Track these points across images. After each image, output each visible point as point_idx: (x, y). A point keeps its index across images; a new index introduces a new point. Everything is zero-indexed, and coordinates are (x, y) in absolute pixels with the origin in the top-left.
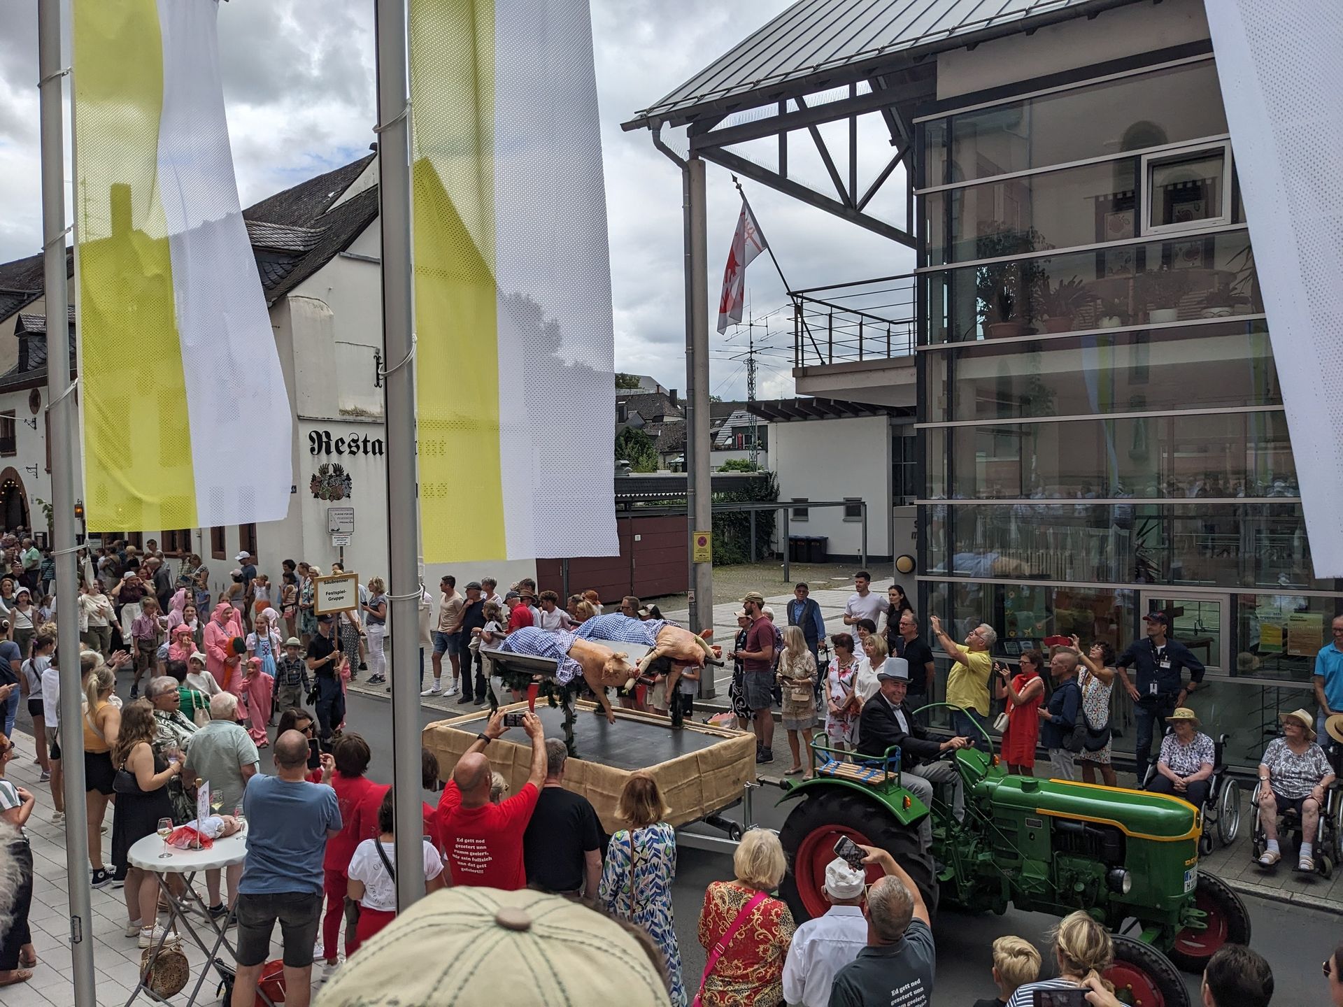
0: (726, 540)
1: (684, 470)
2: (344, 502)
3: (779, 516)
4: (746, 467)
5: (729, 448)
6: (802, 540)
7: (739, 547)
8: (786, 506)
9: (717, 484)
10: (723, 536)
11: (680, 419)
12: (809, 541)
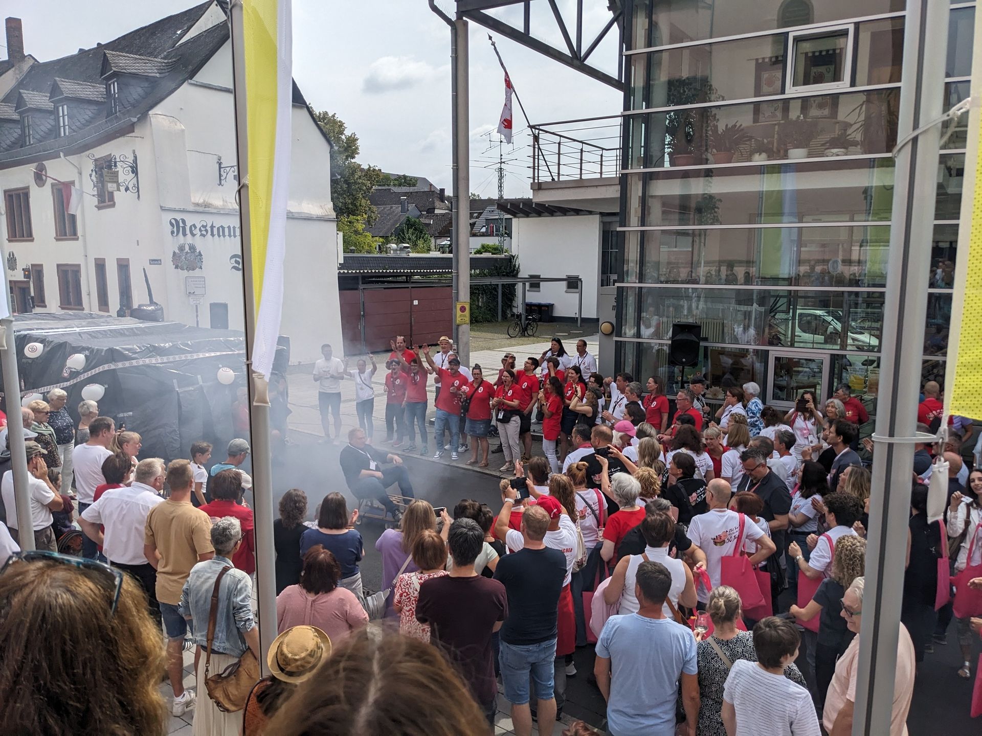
0: (480, 304)
1: (451, 252)
2: (197, 272)
3: (519, 288)
4: (496, 250)
5: (483, 235)
6: (535, 305)
7: (490, 310)
8: (524, 281)
9: (474, 263)
10: (478, 301)
11: (447, 211)
12: (540, 306)
